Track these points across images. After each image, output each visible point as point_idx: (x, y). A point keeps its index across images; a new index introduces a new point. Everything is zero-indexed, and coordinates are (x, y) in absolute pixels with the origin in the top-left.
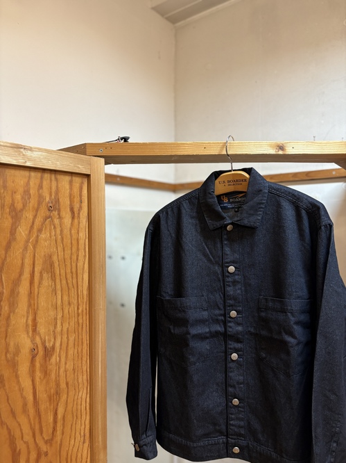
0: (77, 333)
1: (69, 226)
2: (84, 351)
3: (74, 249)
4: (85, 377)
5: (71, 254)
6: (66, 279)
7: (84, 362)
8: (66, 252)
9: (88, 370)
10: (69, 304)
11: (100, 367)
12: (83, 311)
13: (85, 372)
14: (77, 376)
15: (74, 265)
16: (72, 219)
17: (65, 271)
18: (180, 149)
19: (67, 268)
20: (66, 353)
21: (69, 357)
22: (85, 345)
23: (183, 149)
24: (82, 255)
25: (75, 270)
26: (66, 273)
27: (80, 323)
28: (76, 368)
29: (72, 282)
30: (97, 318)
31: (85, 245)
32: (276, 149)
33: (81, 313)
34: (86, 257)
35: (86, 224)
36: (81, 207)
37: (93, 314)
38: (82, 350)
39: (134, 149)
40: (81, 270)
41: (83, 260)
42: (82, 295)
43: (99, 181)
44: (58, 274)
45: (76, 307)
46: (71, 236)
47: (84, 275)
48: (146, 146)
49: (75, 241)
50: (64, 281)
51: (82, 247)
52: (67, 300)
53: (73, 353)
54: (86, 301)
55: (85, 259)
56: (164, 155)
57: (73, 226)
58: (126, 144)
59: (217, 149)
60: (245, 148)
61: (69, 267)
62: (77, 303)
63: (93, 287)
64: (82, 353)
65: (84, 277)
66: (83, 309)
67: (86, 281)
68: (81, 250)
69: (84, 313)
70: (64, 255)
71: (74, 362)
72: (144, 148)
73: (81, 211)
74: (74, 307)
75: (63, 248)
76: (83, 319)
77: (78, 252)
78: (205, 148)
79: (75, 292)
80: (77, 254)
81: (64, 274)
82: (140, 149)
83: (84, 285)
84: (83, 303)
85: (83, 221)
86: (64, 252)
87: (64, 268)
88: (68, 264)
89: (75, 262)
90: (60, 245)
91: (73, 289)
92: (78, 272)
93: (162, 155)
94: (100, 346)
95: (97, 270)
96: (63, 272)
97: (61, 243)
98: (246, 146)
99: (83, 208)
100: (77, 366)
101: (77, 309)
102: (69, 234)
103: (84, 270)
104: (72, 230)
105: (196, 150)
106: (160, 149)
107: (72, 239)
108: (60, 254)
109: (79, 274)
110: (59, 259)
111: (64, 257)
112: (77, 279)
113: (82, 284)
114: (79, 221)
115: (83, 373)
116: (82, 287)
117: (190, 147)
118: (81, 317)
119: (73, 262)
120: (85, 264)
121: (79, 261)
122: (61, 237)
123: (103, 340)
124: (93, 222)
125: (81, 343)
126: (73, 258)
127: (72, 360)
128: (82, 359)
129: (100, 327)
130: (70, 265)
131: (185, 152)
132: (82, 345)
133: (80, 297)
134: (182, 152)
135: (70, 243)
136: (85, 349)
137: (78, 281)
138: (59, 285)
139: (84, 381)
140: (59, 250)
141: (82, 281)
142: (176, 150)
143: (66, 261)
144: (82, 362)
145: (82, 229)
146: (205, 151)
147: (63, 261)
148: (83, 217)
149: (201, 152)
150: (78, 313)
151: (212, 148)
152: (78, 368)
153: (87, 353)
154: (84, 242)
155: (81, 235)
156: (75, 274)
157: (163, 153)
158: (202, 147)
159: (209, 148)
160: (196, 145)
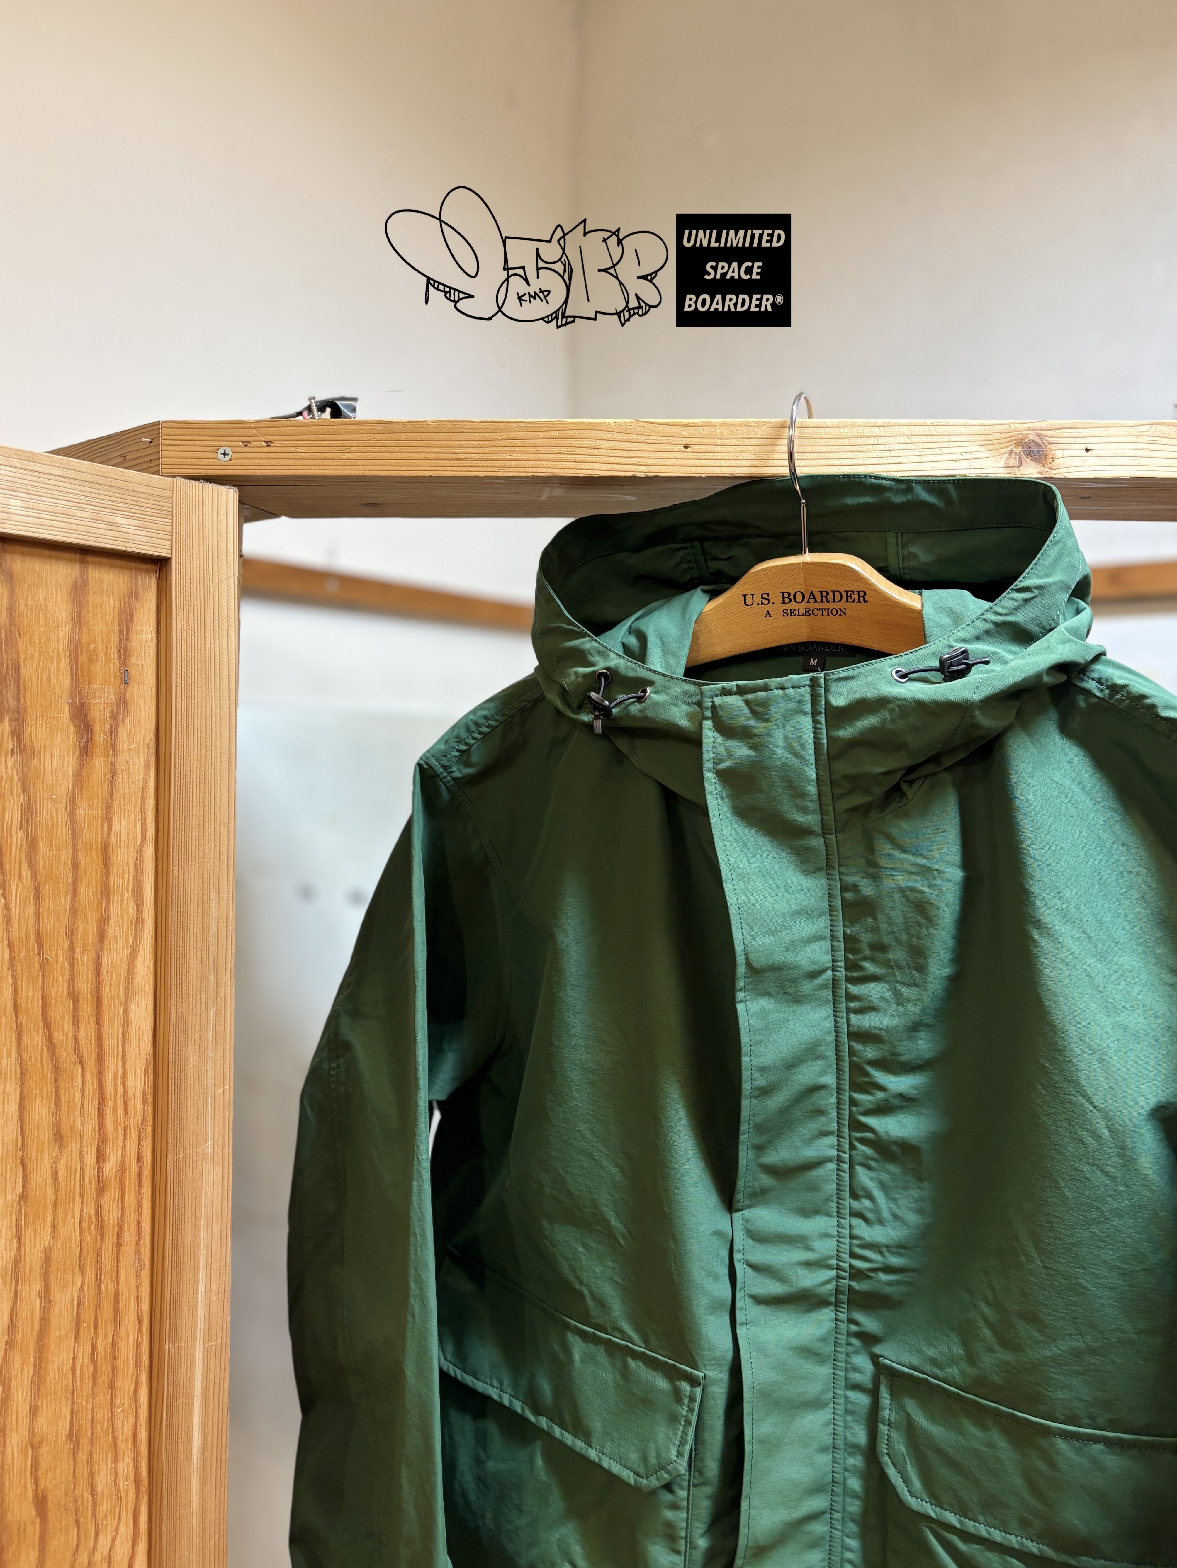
0: (90, 1272)
1: (65, 785)
2: (126, 1350)
3: (88, 892)
4: (126, 1466)
5: (74, 911)
6: (47, 1025)
7: (123, 1400)
8: (47, 903)
9: (143, 1435)
10: (59, 1138)
11: (197, 1419)
12: (122, 1169)
13: (125, 1447)
14: (90, 1463)
15: (85, 961)
16: (82, 756)
17: (43, 989)
18: (575, 449)
19: (51, 976)
20: (35, 1365)
21: (51, 1383)
22: (129, 1322)
23: (587, 451)
24: (122, 918)
25: (91, 984)
26: (44, 998)
27: (111, 1222)
28: (84, 1427)
29: (76, 1038)
30: (187, 1198)
31: (139, 869)
32: (1010, 455)
33: (116, 1176)
34: (143, 925)
35: (145, 780)
36: (123, 702)
37: (169, 1182)
38: (114, 1344)
39: (369, 449)
40: (117, 982)
41: (131, 940)
42: (119, 1094)
43: (211, 587)
44: (9, 1005)
45: (89, 1153)
46: (75, 832)
47: (132, 1006)
48: (423, 436)
49: (91, 855)
50: (34, 1034)
51: (123, 881)
52: (49, 1121)
53: (71, 1362)
54: (140, 1120)
55: (137, 937)
56: (501, 474)
57: (82, 788)
58: (335, 427)
59: (740, 452)
60: (871, 447)
61: (59, 973)
62: (97, 1132)
63: (171, 1060)
64: (115, 1358)
65: (132, 1016)
66: (123, 1157)
67: (141, 1032)
68: (121, 894)
69: (130, 1177)
70: (39, 917)
71: (73, 1403)
72: (412, 443)
73: (126, 722)
74: (81, 1152)
75: (33, 888)
76: (122, 1203)
77: (108, 903)
78: (686, 447)
79: (90, 1081)
80: (101, 912)
81: (38, 1002)
82: (396, 448)
83: (132, 1051)
84: (125, 1131)
85: (134, 765)
86: (39, 906)
87: (38, 976)
88: (57, 956)
89: (89, 948)
90: (17, 873)
91: (80, 1070)
92: (105, 995)
93: (495, 474)
94: (200, 1324)
95: (191, 986)
96: (30, 994)
97: (24, 861)
98: (872, 441)
99: (132, 708)
100: (90, 1417)
101: (98, 1162)
102: (64, 824)
103: (134, 985)
104: (79, 804)
105: (646, 454)
106: (486, 450)
107: (80, 846)
108: (19, 914)
109: (108, 1001)
110: (14, 937)
111: (39, 926)
112: (99, 1022)
113: (120, 1048)
114: (113, 764)
115: (116, 1446)
116: (120, 1059)
117: (617, 444)
118: (115, 1197)
119: (80, 947)
120: (140, 959)
121: (110, 944)
122: (28, 835)
123: (214, 1298)
124: (175, 770)
125: (112, 1315)
126: (81, 930)
127: (66, 1392)
128: (112, 1386)
129: (199, 1238)
130: (66, 963)
131: (596, 466)
132: (116, 1320)
133: (111, 1104)
134: (583, 466)
135: (70, 862)
136: (128, 1342)
137: (105, 1036)
138: (9, 1054)
139: (121, 1485)
140: (14, 898)
141: (123, 1032)
142: (559, 456)
143: (46, 946)
144: (111, 1399)
145: (124, 799)
146: (689, 462)
147: (33, 946)
148: (131, 747)
149: (670, 464)
150: (98, 1177)
151: (719, 448)
152: (92, 1428)
153: (137, 1356)
154: (137, 860)
155: (123, 828)
156: (89, 1002)
157: (497, 469)
158: (674, 440)
159: (703, 447)
160: (646, 433)
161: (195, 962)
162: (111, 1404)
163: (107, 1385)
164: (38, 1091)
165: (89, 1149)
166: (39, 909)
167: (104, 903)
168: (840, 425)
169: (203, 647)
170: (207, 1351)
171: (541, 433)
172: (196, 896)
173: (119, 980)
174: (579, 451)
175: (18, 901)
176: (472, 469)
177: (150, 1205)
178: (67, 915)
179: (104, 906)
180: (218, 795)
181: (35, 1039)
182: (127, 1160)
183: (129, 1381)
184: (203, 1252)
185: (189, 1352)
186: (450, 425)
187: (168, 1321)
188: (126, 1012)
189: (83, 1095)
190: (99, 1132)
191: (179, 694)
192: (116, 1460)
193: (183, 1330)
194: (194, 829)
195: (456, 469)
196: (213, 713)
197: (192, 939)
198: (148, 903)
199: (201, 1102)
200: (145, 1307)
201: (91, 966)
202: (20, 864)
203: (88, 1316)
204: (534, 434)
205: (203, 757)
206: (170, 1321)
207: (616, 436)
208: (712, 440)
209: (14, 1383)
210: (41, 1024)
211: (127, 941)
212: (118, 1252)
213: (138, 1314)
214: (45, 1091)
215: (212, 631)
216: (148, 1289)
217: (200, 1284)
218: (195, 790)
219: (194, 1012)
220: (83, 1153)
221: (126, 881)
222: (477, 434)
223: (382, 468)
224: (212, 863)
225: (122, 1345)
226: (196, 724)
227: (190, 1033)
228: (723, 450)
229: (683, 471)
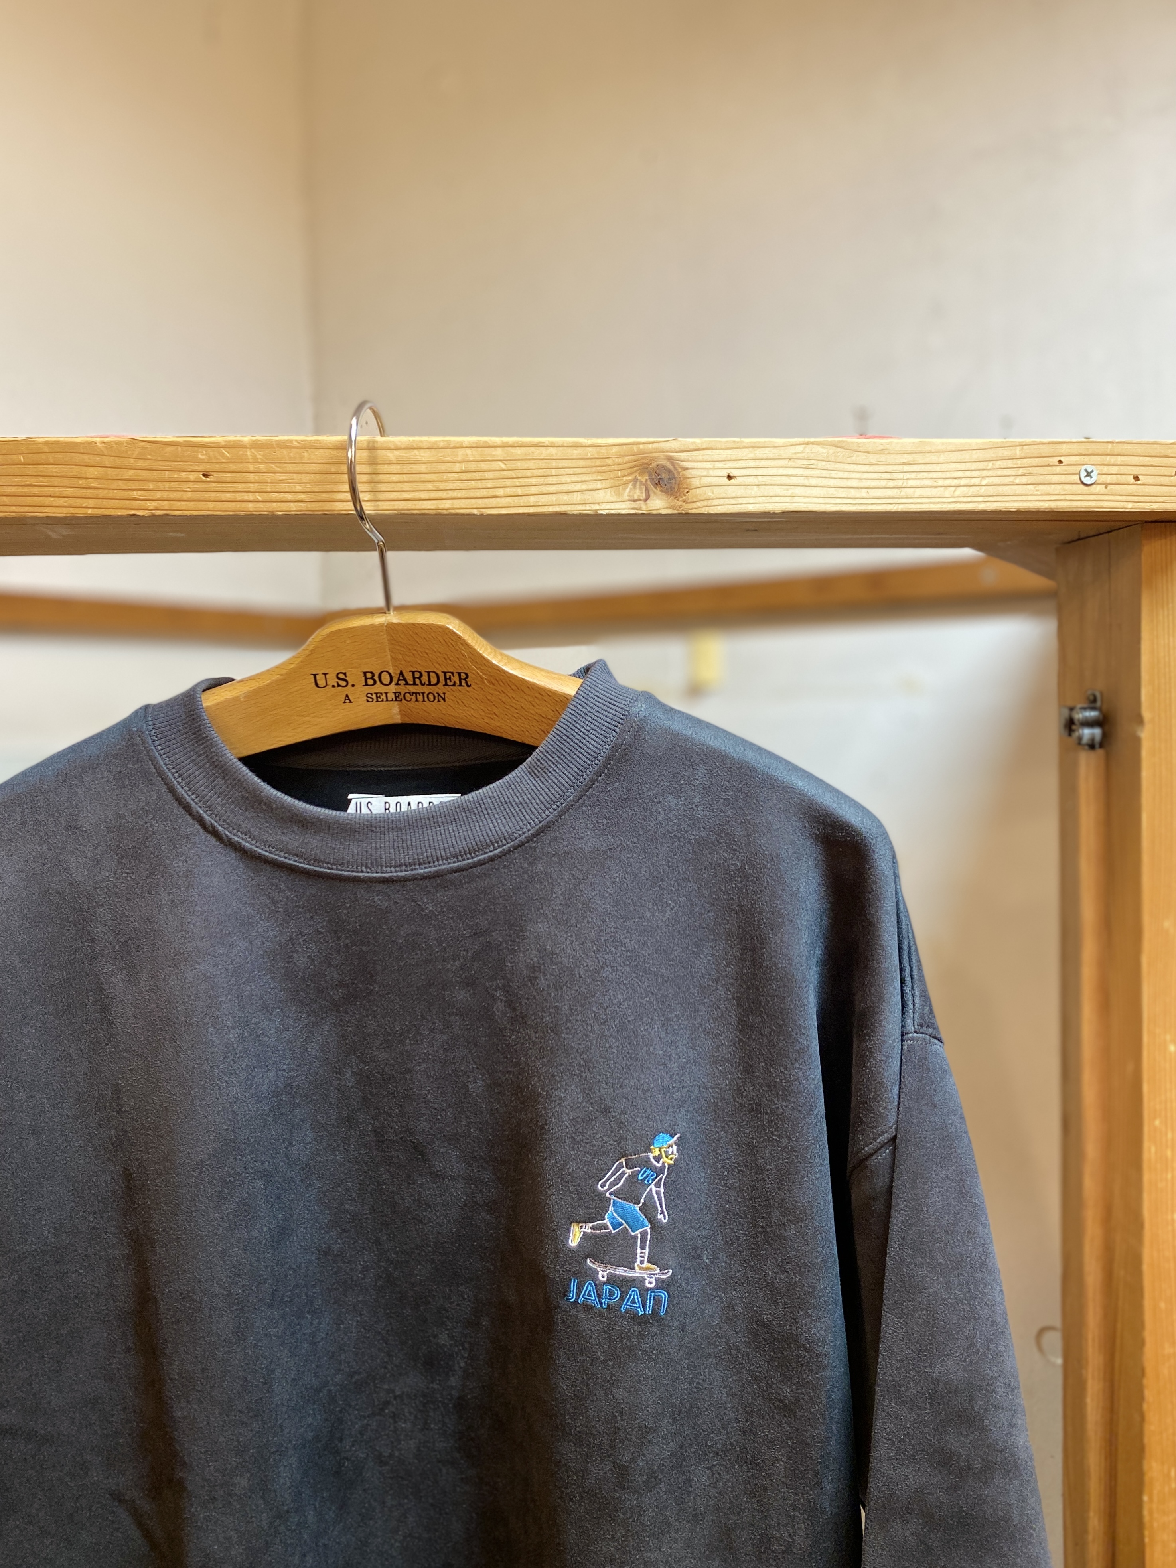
18: (48, 478)
23: (66, 482)
32: (634, 485)
59: (282, 482)
78: (206, 475)
98: (458, 466)
105: (151, 486)
117: (110, 471)
131: (82, 502)
142: (25, 489)
146: (213, 495)
149: (185, 499)
151: (251, 477)
158: (188, 466)
159: (229, 475)
160: (149, 457)
168: (416, 445)
174: (53, 481)
207: (107, 461)
208: (241, 465)
228: (257, 478)
229: (204, 507)
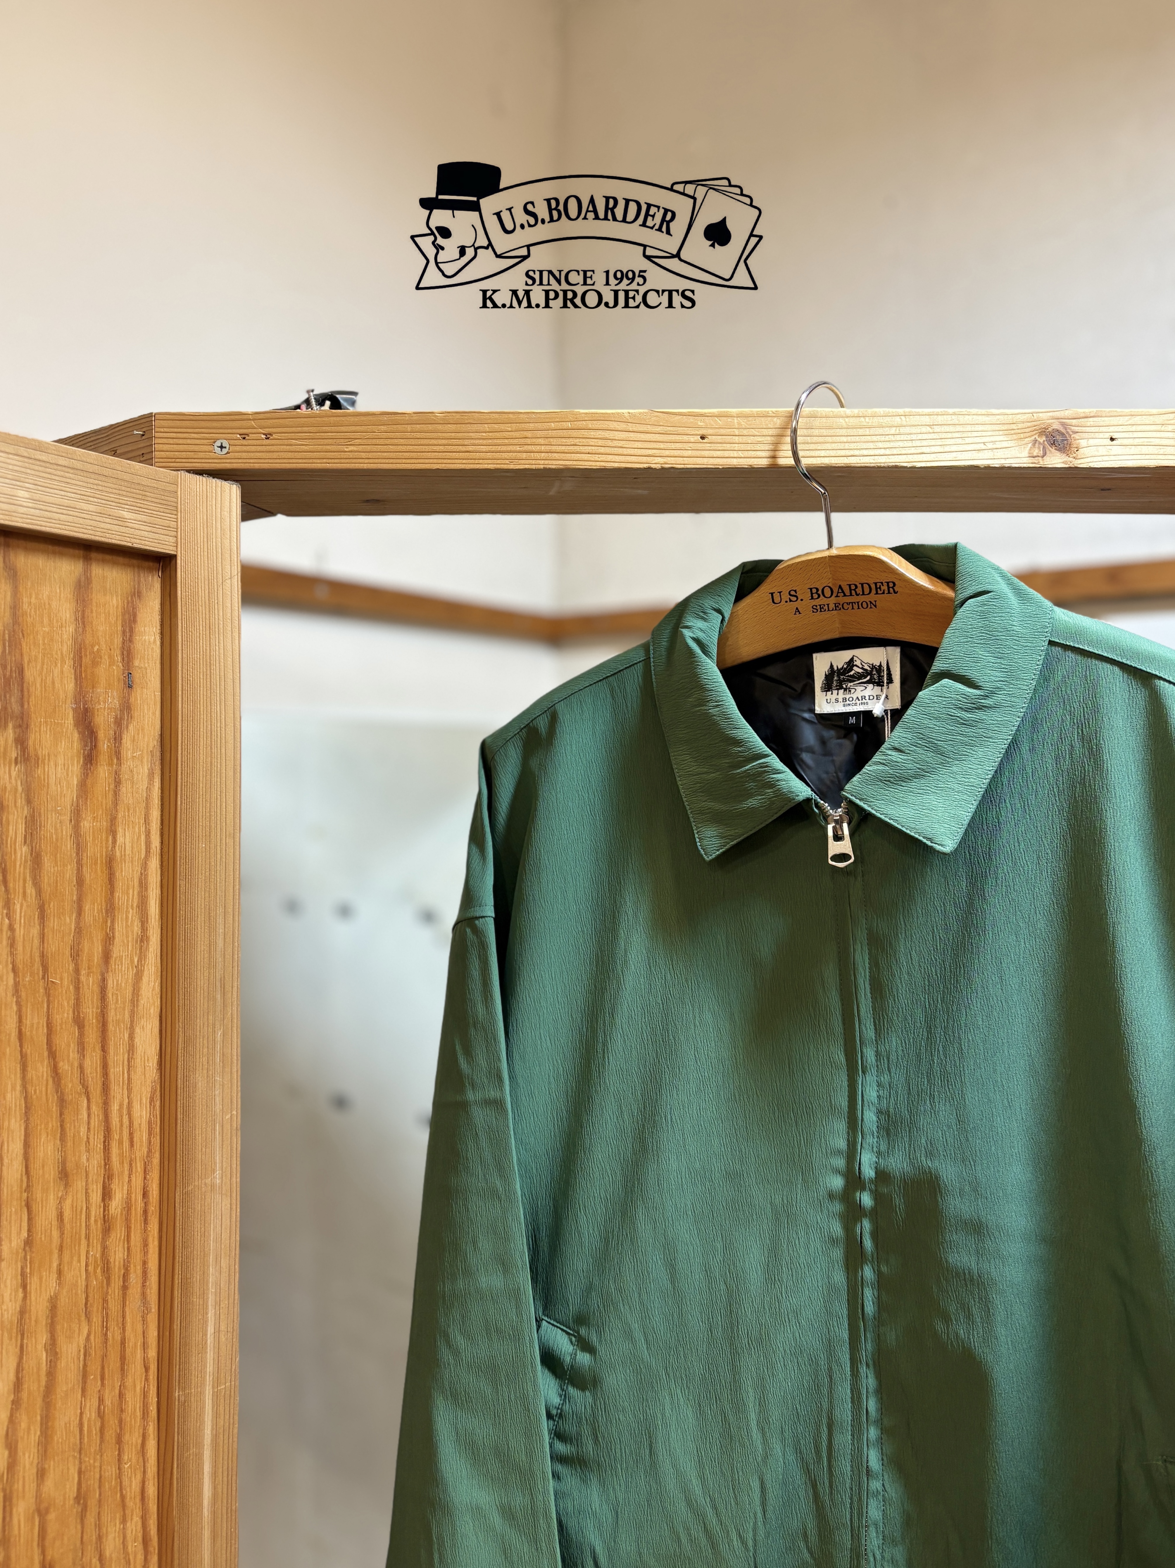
0: (96, 1319)
1: (69, 796)
2: (133, 1402)
3: (93, 910)
4: (134, 1525)
5: (79, 931)
6: (52, 1054)
7: (130, 1455)
8: (53, 923)
9: (152, 1490)
10: (65, 1176)
11: (207, 1469)
12: (128, 1206)
13: (133, 1504)
14: (99, 1526)
15: (90, 983)
16: (87, 764)
17: (48, 1015)
18: (587, 440)
19: (56, 1001)
20: (41, 1424)
21: (58, 1442)
22: (136, 1369)
23: (600, 442)
24: (127, 937)
25: (97, 1008)
26: (49, 1026)
27: (117, 1263)
28: (91, 1489)
29: (81, 1067)
30: (196, 1234)
31: (143, 885)
32: (1034, 445)
33: (122, 1214)
34: (148, 944)
35: (149, 789)
36: (126, 709)
37: (178, 1218)
38: (121, 1395)
39: (374, 441)
40: (122, 1006)
41: (136, 960)
42: (125, 1126)
43: (216, 587)
44: (13, 1034)
45: (95, 1190)
46: (79, 847)
47: (138, 1030)
48: (430, 427)
49: (96, 870)
50: (39, 1065)
51: (128, 897)
52: (55, 1157)
53: (78, 1418)
54: (145, 1152)
55: (142, 956)
56: (512, 467)
57: (87, 798)
58: (338, 419)
59: (759, 442)
60: (892, 437)
61: (64, 998)
62: (103, 1167)
63: (179, 1086)
64: (122, 1411)
65: (137, 1040)
66: (129, 1193)
67: (146, 1058)
68: (126, 911)
69: (136, 1214)
70: (43, 937)
71: (80, 1463)
72: (418, 435)
73: (130, 728)
74: (86, 1190)
75: (37, 907)
76: (128, 1242)
77: (113, 922)
78: (703, 438)
79: (96, 1113)
80: (106, 931)
81: (43, 1030)
82: (402, 440)
83: (137, 1077)
84: (131, 1165)
85: (138, 774)
86: (44, 926)
87: (43, 1001)
88: (61, 979)
89: (94, 970)
90: (21, 891)
91: (86, 1101)
92: (110, 1019)
93: (505, 467)
94: (210, 1368)
95: (199, 1007)
96: (36, 1021)
97: (28, 878)
98: (893, 431)
99: (136, 714)
100: (98, 1476)
101: (103, 1200)
102: (69, 837)
103: (139, 1008)
104: (84, 816)
105: (662, 446)
106: (495, 441)
107: (84, 861)
108: (24, 936)
109: (113, 1025)
110: (19, 960)
111: (43, 948)
112: (104, 1049)
113: (126, 1075)
114: (117, 773)
115: (124, 1506)
116: (125, 1087)
117: (632, 435)
118: (121, 1236)
119: (85, 969)
120: (145, 979)
121: (115, 965)
122: (32, 850)
123: (223, 1339)
124: (182, 779)
125: (118, 1364)
126: (86, 950)
127: (74, 1450)
128: (119, 1441)
129: (208, 1275)
130: (71, 987)
131: (610, 458)
132: (122, 1369)
133: (116, 1137)
134: (596, 457)
135: (75, 878)
136: (135, 1391)
137: (111, 1063)
138: (14, 1088)
139: (130, 1548)
140: (18, 918)
141: (128, 1059)
142: (572, 448)
143: (51, 969)
144: (119, 1455)
145: (129, 810)
146: (706, 453)
147: (38, 969)
148: (135, 754)
149: (686, 455)
150: (104, 1216)
151: (736, 439)
152: (100, 1487)
153: (144, 1406)
154: (141, 874)
155: (127, 840)
156: (95, 1028)
157: (507, 462)
158: (689, 431)
159: (720, 437)
160: (661, 424)
161: (202, 981)
162: (119, 1460)
163: (114, 1441)
164: (43, 1126)
165: (95, 1186)
166: (44, 930)
167: (109, 921)
168: (861, 414)
169: (208, 648)
170: (216, 1396)
171: (552, 424)
172: (203, 910)
173: (124, 1003)
174: (592, 442)
175: (22, 921)
176: (481, 461)
177: (156, 1243)
178: (72, 935)
179: (109, 924)
180: (224, 804)
181: (40, 1070)
182: (133, 1196)
183: (137, 1434)
184: (212, 1290)
185: (199, 1399)
186: (458, 416)
187: (178, 1367)
188: (131, 1037)
189: (89, 1128)
190: (105, 1168)
191: (185, 699)
192: (124, 1521)
193: (193, 1375)
194: (200, 840)
195: (464, 461)
196: (219, 718)
197: (199, 957)
198: (153, 920)
199: (209, 1129)
200: (152, 1353)
201: (96, 989)
202: (25, 881)
203: (94, 1367)
204: (546, 425)
205: (209, 765)
206: (180, 1365)
207: (631, 427)
208: (729, 430)
209: (20, 1446)
210: (46, 1054)
211: (132, 961)
212: (124, 1295)
213: (144, 1361)
214: (50, 1125)
215: (217, 632)
216: (156, 1334)
217: (209, 1325)
218: (201, 799)
219: (202, 1034)
220: (89, 1191)
221: (131, 897)
222: (486, 425)
223: (387, 461)
224: (218, 876)
225: (129, 1396)
226: (202, 730)
227: (198, 1057)
228: (741, 440)
229: (700, 462)
